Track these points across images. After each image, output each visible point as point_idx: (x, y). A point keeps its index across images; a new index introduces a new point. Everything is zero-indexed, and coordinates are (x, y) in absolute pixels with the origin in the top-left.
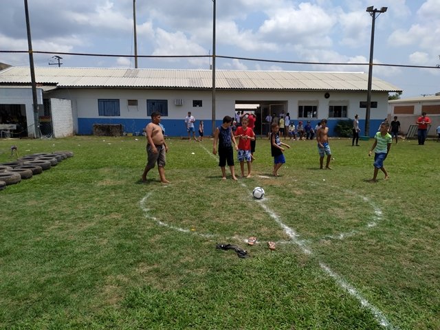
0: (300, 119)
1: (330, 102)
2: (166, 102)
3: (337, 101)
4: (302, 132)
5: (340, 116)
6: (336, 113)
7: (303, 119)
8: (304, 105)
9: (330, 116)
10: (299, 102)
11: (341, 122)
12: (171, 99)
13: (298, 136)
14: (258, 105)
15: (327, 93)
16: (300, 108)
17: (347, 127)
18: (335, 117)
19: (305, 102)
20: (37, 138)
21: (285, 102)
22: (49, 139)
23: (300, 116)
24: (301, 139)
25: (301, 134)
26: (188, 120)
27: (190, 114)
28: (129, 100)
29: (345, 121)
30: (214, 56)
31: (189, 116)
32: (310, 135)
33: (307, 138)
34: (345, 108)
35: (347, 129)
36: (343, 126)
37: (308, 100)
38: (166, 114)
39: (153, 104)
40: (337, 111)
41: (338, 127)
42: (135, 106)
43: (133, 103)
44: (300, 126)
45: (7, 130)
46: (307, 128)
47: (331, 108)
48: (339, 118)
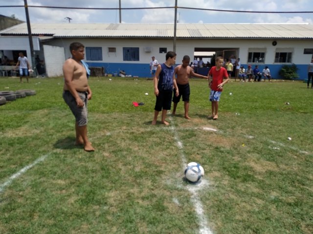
0: (250, 63)
1: (277, 49)
2: (137, 49)
3: (283, 48)
4: (251, 75)
5: (284, 61)
6: (281, 58)
7: (251, 63)
8: (253, 51)
9: (276, 61)
10: (249, 49)
11: (286, 67)
12: (142, 47)
13: (247, 78)
14: (214, 53)
15: (275, 41)
16: (250, 54)
17: (290, 70)
18: (280, 62)
19: (254, 49)
20: (35, 77)
21: (238, 49)
22: (43, 78)
23: (249, 61)
24: (249, 81)
25: (249, 77)
26: (152, 63)
27: (153, 59)
28: (109, 48)
29: (289, 66)
30: (176, 8)
31: (153, 60)
32: (258, 78)
33: (255, 81)
34: (290, 54)
35: (290, 73)
36: (287, 70)
37: (257, 47)
38: (138, 59)
39: (128, 51)
40: (283, 57)
41: (283, 71)
42: (114, 53)
43: (112, 50)
44: (249, 69)
45: (13, 70)
46: (255, 71)
47: (277, 55)
48: (284, 63)
